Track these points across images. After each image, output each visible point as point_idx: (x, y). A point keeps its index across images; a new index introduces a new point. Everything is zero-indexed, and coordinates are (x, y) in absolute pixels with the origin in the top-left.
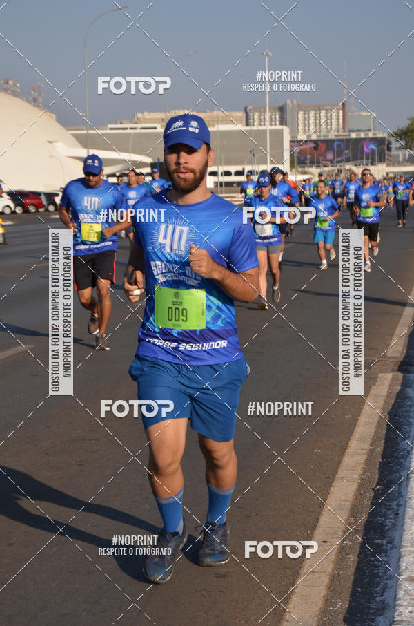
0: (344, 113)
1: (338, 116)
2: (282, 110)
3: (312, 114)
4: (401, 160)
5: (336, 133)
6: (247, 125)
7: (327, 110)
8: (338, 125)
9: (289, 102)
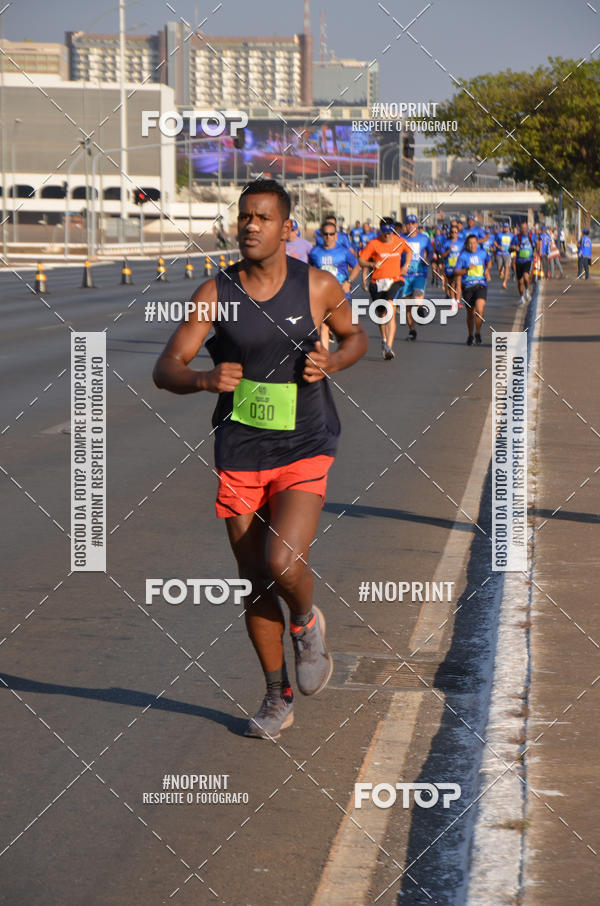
0: (303, 60)
1: (290, 66)
2: (157, 43)
3: (228, 58)
4: (434, 176)
5: (285, 107)
6: (73, 77)
7: (263, 51)
8: (290, 88)
9: (173, 27)
